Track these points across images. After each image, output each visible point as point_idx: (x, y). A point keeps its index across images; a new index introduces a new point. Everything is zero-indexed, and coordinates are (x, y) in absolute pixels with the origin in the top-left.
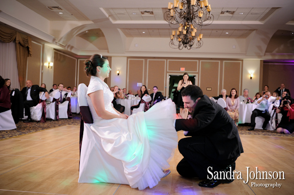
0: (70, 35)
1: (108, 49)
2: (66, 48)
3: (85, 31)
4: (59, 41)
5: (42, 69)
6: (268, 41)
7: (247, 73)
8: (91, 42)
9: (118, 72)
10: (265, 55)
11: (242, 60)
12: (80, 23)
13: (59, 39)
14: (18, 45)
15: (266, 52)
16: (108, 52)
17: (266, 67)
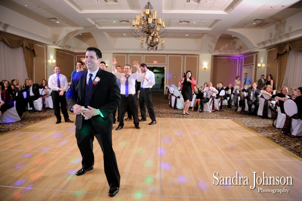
0: (67, 38)
2: (65, 47)
3: (79, 34)
4: (58, 43)
5: (46, 65)
6: (216, 42)
7: (202, 65)
8: (84, 42)
10: (214, 51)
11: (199, 55)
12: (73, 29)
13: (58, 41)
14: (25, 49)
15: (215, 49)
17: (216, 60)
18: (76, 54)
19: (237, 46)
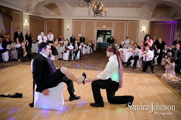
0: (37, 7)
1: (61, 15)
2: (36, 14)
3: (47, 4)
4: (31, 11)
5: (22, 27)
7: (141, 29)
9: (67, 28)
10: (152, 18)
11: (139, 21)
13: (30, 10)
15: (152, 16)
16: (61, 16)
17: (152, 25)
18: (46, 19)
19: (171, 14)
